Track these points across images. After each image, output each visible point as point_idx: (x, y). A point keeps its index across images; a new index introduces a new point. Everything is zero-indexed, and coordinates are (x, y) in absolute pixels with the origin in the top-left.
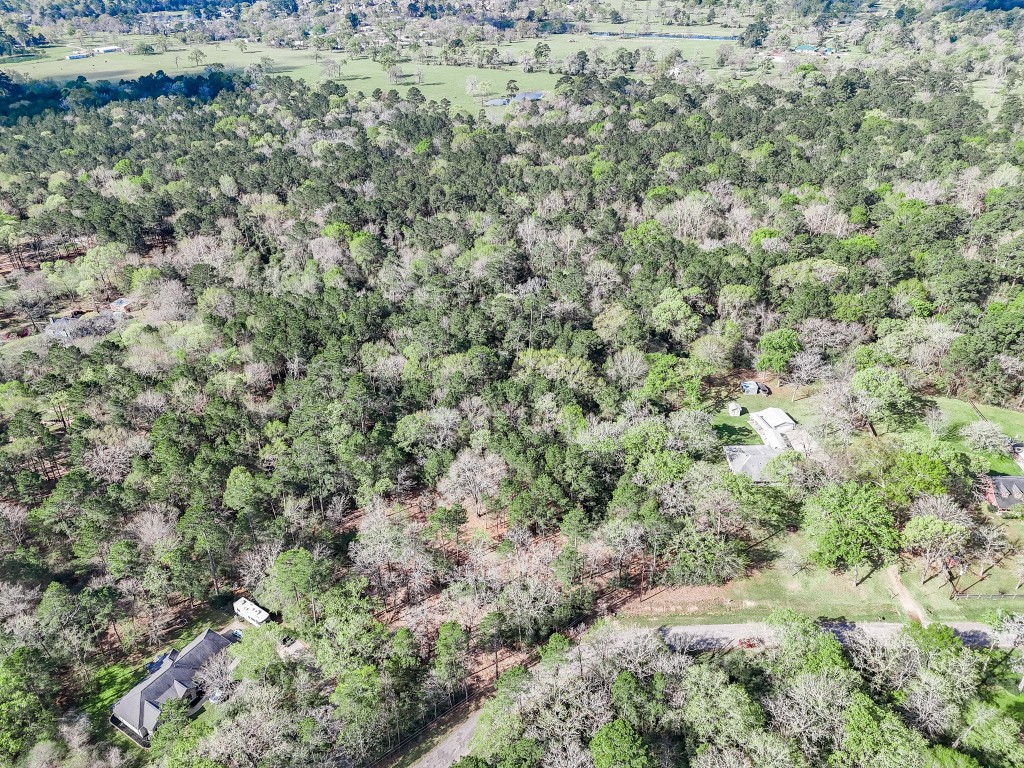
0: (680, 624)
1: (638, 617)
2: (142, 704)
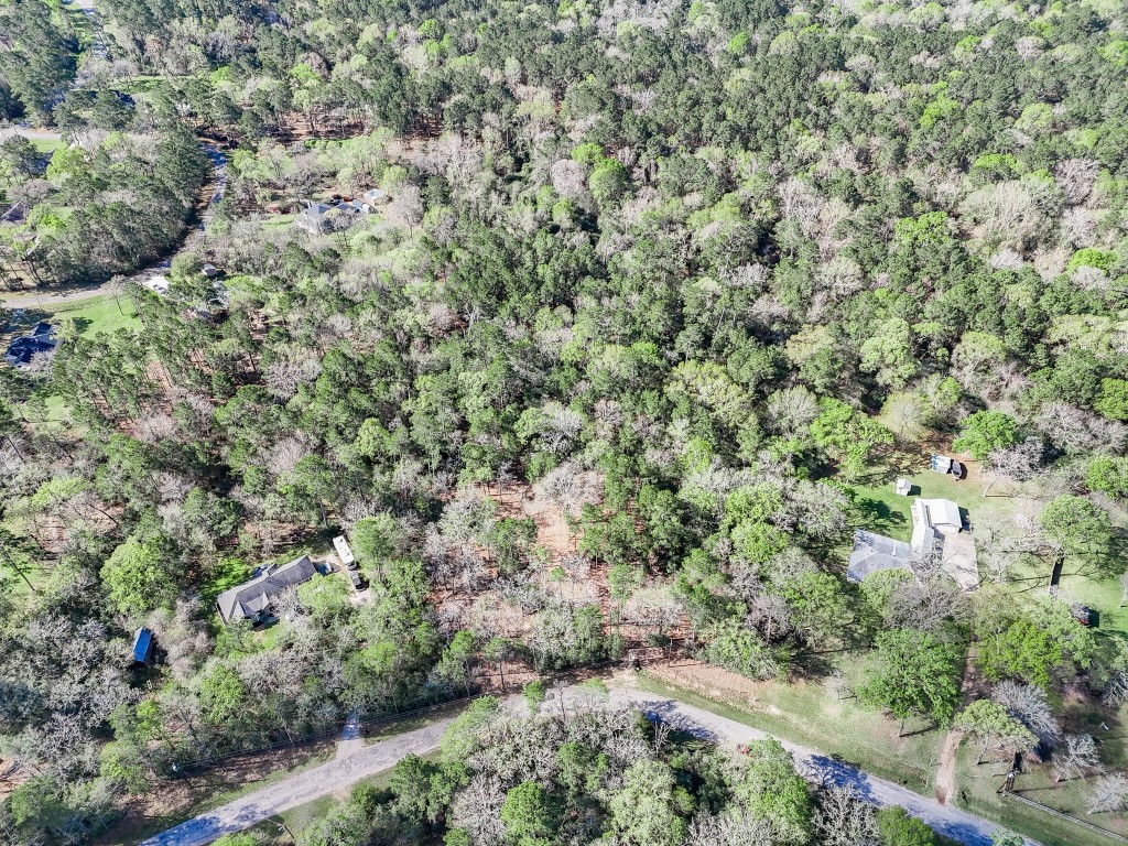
0: (692, 703)
1: (659, 681)
2: (235, 603)
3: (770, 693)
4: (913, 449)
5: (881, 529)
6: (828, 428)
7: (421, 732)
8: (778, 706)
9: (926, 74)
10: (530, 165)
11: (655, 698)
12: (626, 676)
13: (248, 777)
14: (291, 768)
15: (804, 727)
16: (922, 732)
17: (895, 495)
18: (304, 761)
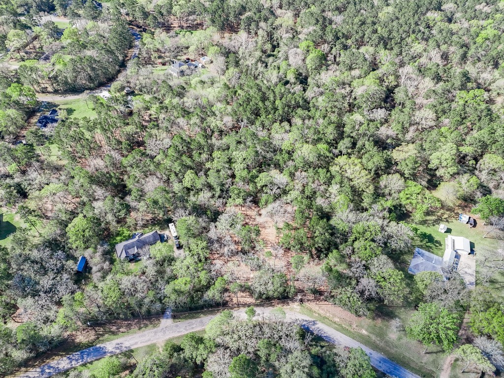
0: (325, 323)
1: (311, 310)
2: (123, 250)
3: (363, 323)
4: (450, 209)
5: (428, 249)
6: (408, 196)
7: (198, 320)
8: (366, 330)
9: (483, 15)
10: (279, 49)
11: (307, 318)
12: (295, 306)
13: (120, 330)
14: (140, 328)
15: (378, 342)
16: (436, 353)
17: (438, 232)
18: (146, 326)
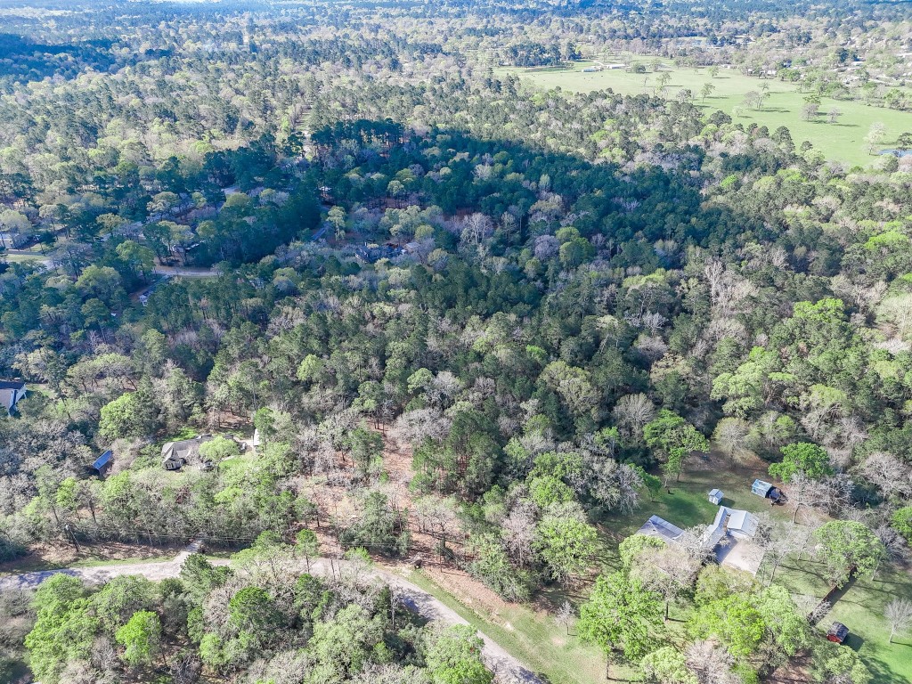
0: (445, 602)
1: (429, 579)
2: (170, 449)
3: (512, 613)
6: (657, 431)
8: (513, 624)
11: (417, 589)
12: (405, 569)
13: (114, 555)
15: (527, 646)
16: (630, 682)
17: (707, 502)
18: (156, 556)
